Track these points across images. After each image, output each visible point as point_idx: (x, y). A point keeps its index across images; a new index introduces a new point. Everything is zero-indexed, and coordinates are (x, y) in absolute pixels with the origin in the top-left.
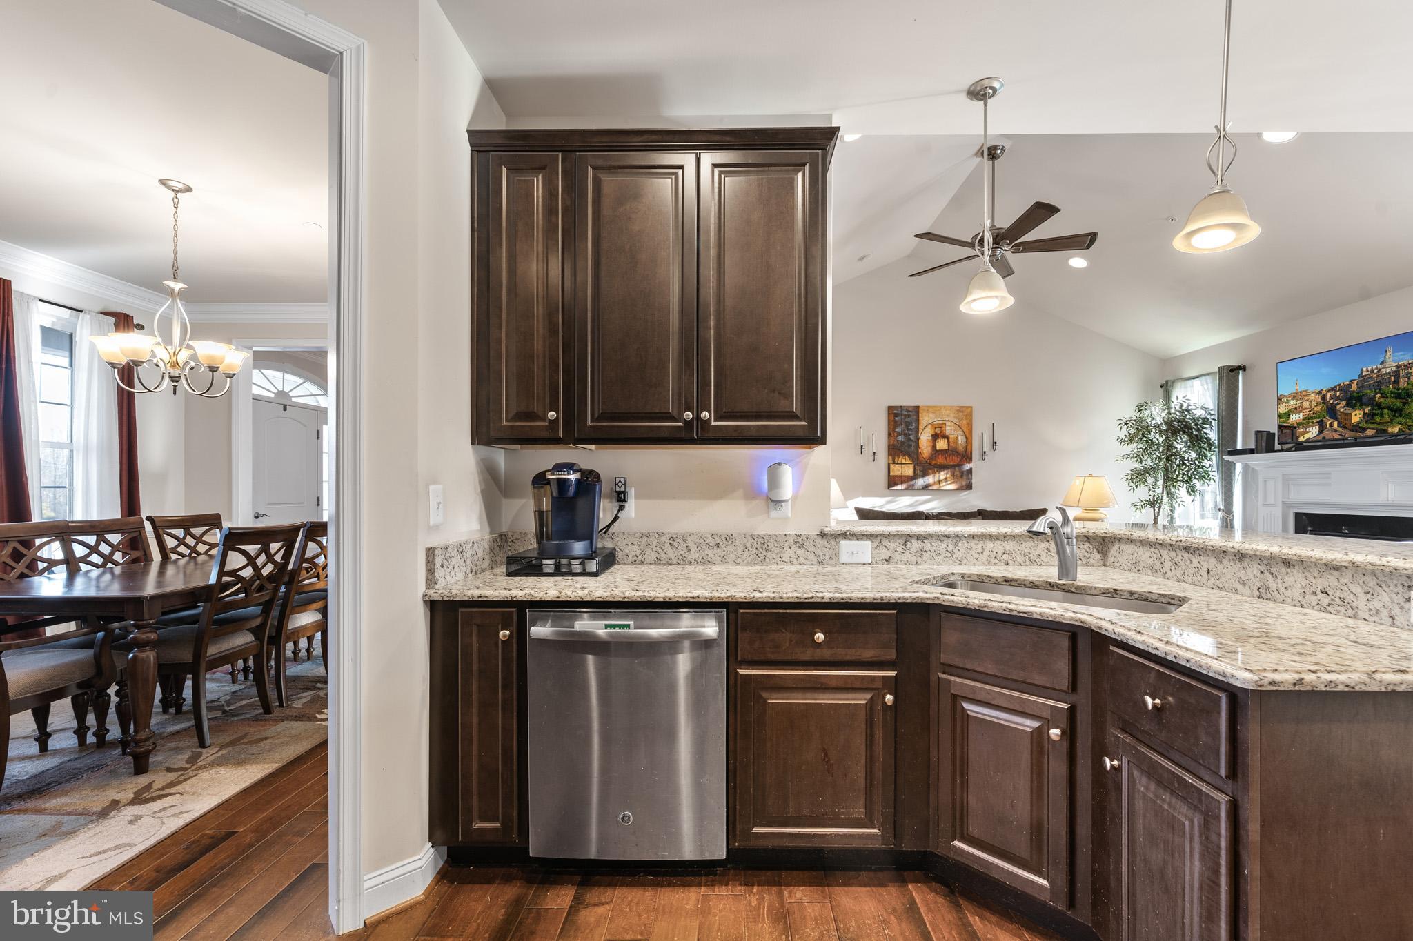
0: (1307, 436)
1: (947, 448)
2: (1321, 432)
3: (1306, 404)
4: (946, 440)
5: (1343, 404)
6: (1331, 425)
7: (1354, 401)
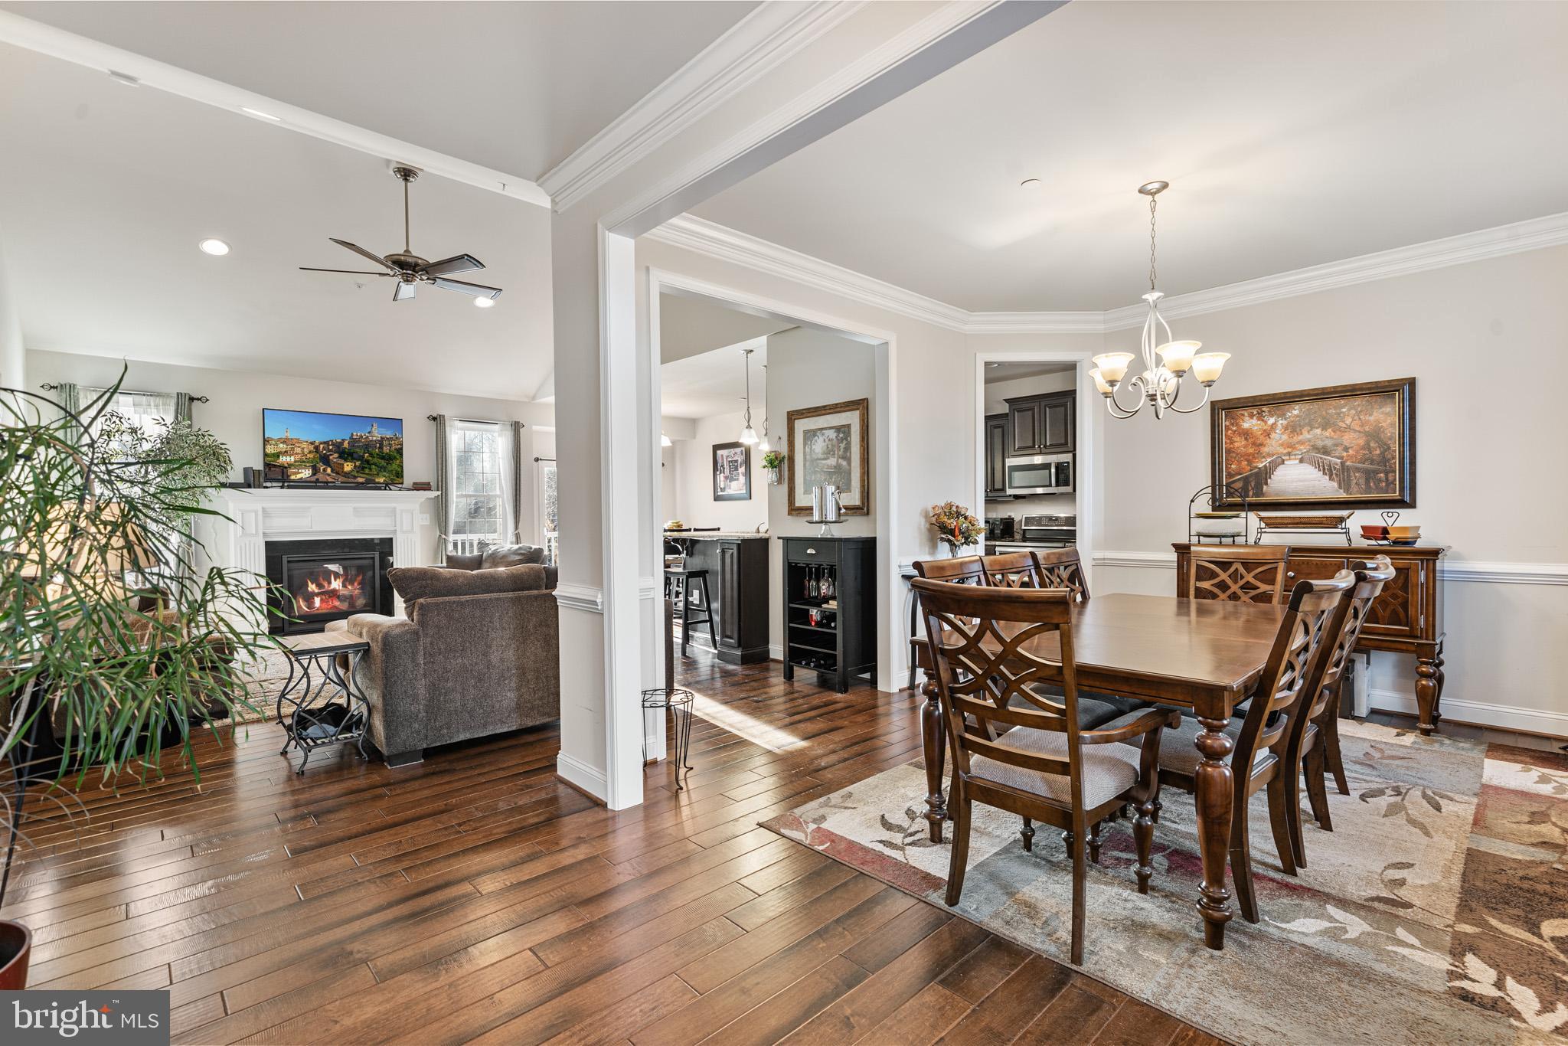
0: (299, 476)
2: (314, 474)
3: (298, 450)
5: (336, 455)
6: (324, 470)
7: (346, 455)
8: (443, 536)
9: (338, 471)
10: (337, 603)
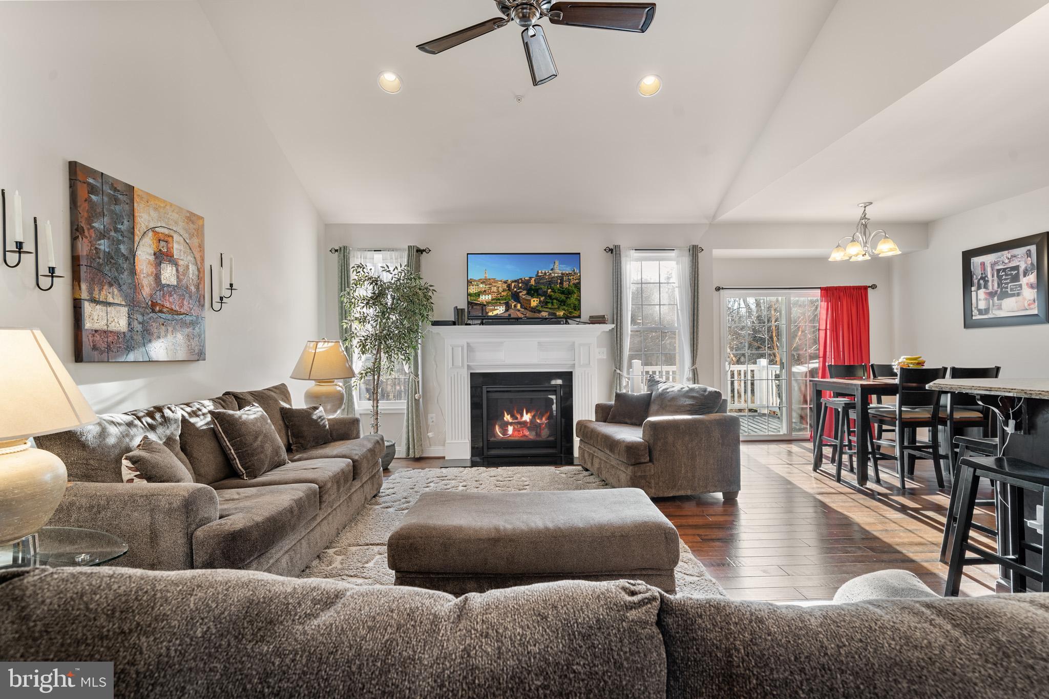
0: (495, 313)
1: (175, 283)
2: (507, 310)
3: (494, 289)
4: (174, 268)
5: (525, 292)
6: (515, 306)
7: (533, 291)
8: (618, 371)
9: (526, 306)
10: (527, 433)
